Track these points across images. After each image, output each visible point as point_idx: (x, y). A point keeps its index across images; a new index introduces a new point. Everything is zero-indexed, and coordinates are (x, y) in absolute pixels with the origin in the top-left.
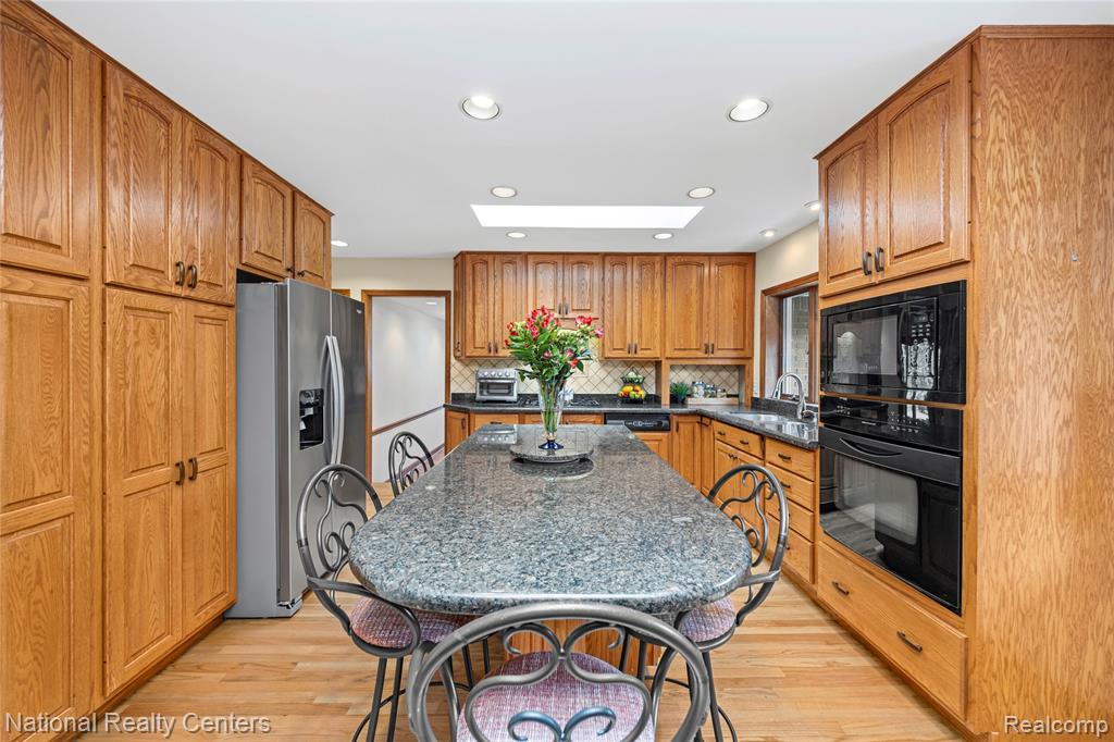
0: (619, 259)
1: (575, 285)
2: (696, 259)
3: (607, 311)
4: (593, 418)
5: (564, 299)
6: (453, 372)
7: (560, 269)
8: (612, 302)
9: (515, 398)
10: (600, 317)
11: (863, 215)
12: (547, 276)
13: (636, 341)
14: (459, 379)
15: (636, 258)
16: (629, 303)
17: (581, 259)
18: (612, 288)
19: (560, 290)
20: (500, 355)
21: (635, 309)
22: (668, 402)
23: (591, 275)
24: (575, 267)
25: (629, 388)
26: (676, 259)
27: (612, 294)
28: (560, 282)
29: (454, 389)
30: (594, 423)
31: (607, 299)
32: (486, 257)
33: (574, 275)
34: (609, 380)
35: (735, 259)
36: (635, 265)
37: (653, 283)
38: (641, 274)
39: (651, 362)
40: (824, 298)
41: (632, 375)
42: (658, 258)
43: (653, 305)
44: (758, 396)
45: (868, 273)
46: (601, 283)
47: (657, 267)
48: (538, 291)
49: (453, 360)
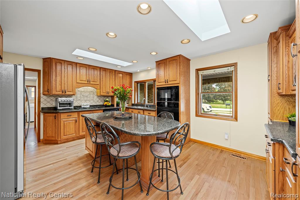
0: (105, 70)
1: (92, 75)
2: (122, 73)
3: (101, 83)
4: (100, 111)
5: (89, 78)
6: (42, 100)
7: (88, 69)
8: (103, 80)
9: (73, 107)
10: (99, 84)
11: (165, 74)
12: (83, 71)
13: (109, 91)
14: (45, 102)
15: (108, 70)
16: (107, 81)
17: (94, 68)
18: (103, 77)
19: (88, 75)
20: (67, 94)
21: (109, 83)
22: (116, 106)
23: (97, 73)
24: (92, 69)
25: (106, 103)
26: (118, 72)
27: (103, 78)
28: (88, 73)
29: (42, 106)
30: (101, 112)
31: (101, 79)
32: (61, 61)
33: (91, 72)
34: (100, 101)
35: (129, 74)
36: (108, 71)
37: (113, 77)
38: (110, 74)
39: (110, 96)
40: (157, 85)
41: (107, 99)
42: (114, 71)
43: (113, 82)
44: (134, 103)
45: (166, 83)
46: (100, 75)
47: (114, 73)
48: (81, 75)
49: (42, 95)
